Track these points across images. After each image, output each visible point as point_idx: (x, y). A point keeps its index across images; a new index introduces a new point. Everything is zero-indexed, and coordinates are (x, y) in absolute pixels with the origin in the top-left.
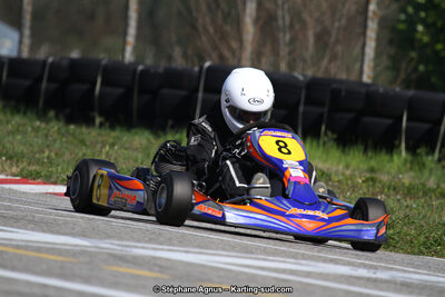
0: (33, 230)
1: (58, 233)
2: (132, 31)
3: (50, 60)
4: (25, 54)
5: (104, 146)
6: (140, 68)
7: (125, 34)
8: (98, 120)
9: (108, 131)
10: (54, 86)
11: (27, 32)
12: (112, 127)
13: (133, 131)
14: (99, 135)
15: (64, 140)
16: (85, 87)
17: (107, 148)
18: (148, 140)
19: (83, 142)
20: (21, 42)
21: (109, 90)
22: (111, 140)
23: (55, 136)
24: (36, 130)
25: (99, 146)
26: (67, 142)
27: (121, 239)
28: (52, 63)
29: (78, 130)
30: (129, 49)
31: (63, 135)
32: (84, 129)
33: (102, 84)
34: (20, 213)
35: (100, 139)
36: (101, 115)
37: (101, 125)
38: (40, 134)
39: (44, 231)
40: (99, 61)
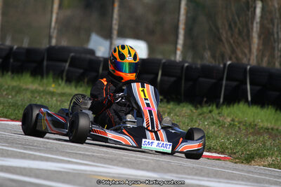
0: (122, 166)
1: (138, 169)
2: (181, 41)
5: (164, 114)
6: (186, 65)
7: (176, 43)
9: (166, 104)
12: (168, 102)
13: (182, 105)
14: (160, 107)
16: (151, 76)
17: (166, 115)
18: (191, 110)
20: (110, 48)
21: (166, 78)
22: (168, 110)
27: (177, 173)
30: (179, 53)
33: (162, 75)
34: (113, 156)
37: (162, 100)
39: (129, 168)
40: (160, 60)
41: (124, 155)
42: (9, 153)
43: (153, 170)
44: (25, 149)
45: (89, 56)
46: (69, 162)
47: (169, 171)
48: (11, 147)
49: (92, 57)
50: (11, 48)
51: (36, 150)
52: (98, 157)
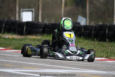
3: (94, 25)
4: (88, 24)
5: (109, 47)
7: (113, 17)
8: (107, 40)
10: (95, 32)
11: (88, 18)
12: (111, 42)
14: (108, 44)
15: (99, 46)
16: (103, 32)
17: (110, 47)
19: (104, 46)
20: (86, 21)
21: (110, 32)
22: (111, 45)
23: (97, 45)
24: (91, 44)
25: (108, 47)
26: (100, 46)
28: (95, 26)
29: (102, 43)
30: (114, 21)
31: (99, 45)
32: (104, 43)
33: (108, 31)
35: (108, 45)
36: (108, 39)
37: (108, 41)
38: (93, 44)
40: (107, 25)
41: (93, 65)
42: (46, 67)
43: (105, 70)
44: (53, 65)
45: (77, 25)
46: (70, 69)
47: (111, 70)
48: (47, 64)
49: (79, 25)
50: (46, 24)
51: (56, 65)
52: (82, 66)
